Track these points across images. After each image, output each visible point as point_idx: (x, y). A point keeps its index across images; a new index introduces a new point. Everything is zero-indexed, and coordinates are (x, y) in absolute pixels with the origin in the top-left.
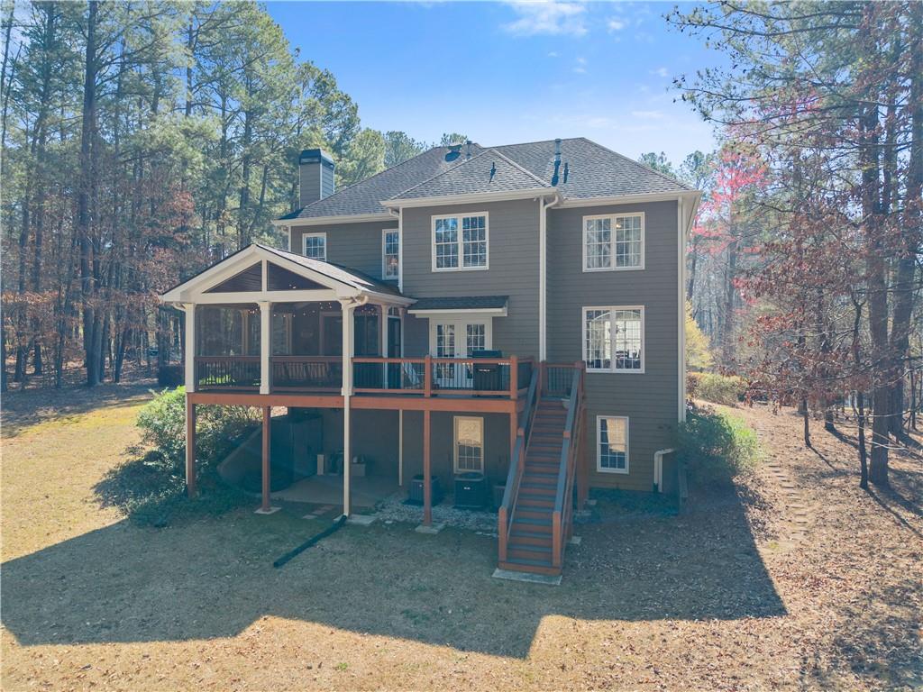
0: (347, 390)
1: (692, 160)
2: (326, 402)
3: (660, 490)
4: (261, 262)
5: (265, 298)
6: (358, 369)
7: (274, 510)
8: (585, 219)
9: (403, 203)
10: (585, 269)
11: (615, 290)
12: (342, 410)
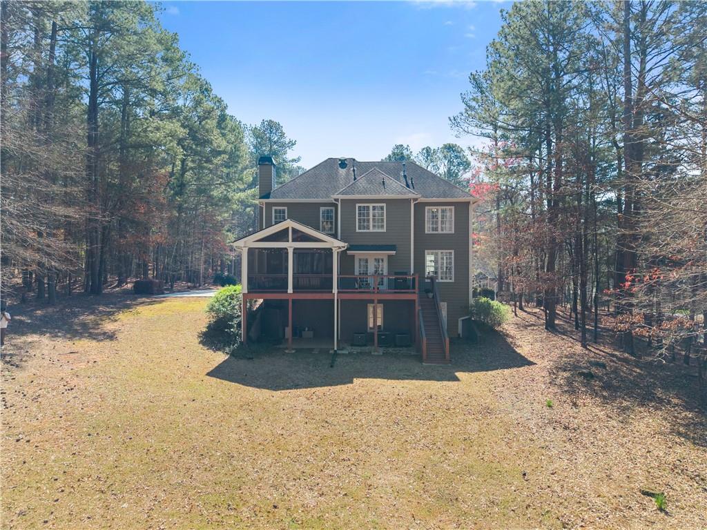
0: (335, 290)
1: (424, 151)
2: (326, 296)
3: (461, 336)
4: (288, 228)
5: (290, 245)
6: (340, 281)
7: (293, 352)
8: (427, 208)
9: (341, 197)
10: (426, 232)
11: (437, 242)
12: (334, 300)
